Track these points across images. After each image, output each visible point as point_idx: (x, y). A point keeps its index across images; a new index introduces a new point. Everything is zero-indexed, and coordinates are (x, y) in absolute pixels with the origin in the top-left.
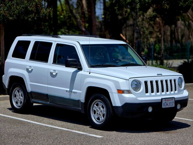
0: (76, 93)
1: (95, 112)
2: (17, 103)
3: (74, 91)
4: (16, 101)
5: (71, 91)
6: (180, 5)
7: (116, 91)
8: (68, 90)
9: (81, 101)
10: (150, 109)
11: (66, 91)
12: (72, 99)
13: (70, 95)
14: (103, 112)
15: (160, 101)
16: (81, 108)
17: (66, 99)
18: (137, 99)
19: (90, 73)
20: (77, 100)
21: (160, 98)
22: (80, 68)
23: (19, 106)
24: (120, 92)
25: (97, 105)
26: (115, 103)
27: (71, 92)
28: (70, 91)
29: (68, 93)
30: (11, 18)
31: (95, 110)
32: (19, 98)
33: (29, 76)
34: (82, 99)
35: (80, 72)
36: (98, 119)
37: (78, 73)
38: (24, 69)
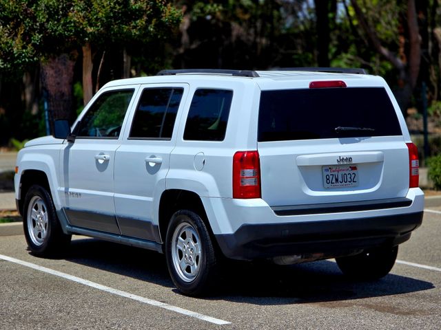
30: (90, 30)
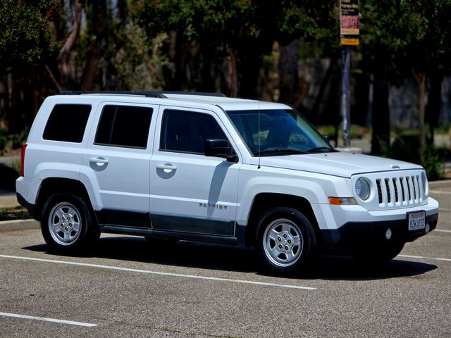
0: (226, 207)
1: (273, 244)
2: (61, 234)
3: (219, 203)
4: (59, 230)
5: (211, 205)
6: (281, 30)
7: (327, 201)
8: (206, 201)
9: (239, 224)
10: (389, 235)
11: (201, 204)
12: (213, 219)
13: (210, 212)
14: (293, 242)
15: (405, 218)
16: (235, 238)
17: (200, 220)
18: (370, 215)
19: (259, 168)
20: (229, 221)
21: (404, 212)
22: (233, 158)
23: (69, 242)
24: (335, 201)
25: (279, 229)
26: (325, 223)
27: (214, 206)
28: (209, 205)
29: (206, 209)
31: (274, 239)
32: (67, 224)
33: (99, 178)
34: (242, 218)
35: (234, 166)
36: (282, 256)
37: (231, 167)
38: (83, 164)
